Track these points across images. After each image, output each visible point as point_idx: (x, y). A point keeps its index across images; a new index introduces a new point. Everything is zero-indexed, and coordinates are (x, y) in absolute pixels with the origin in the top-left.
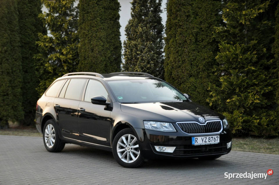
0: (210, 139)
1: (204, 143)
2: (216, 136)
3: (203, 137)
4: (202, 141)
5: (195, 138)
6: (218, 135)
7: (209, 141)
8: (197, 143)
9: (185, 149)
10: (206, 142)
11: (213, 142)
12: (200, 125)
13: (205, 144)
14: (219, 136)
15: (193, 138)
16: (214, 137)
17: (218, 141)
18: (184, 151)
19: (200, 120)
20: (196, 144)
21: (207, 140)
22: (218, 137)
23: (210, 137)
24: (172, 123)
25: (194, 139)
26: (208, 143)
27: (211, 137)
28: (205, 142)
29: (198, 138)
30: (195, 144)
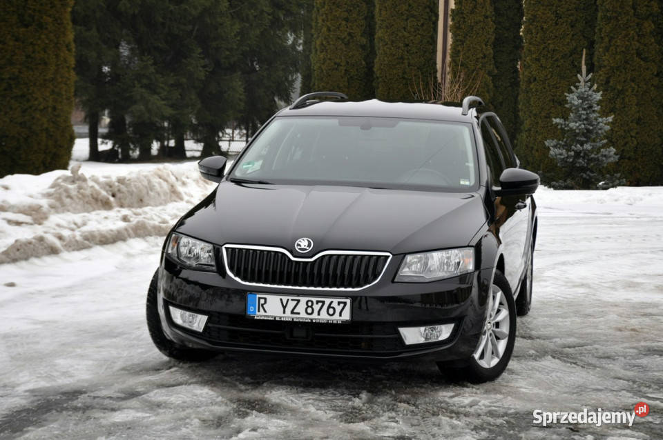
0: (311, 307)
1: (288, 316)
2: (336, 301)
3: (285, 298)
4: (282, 309)
5: (258, 296)
7: (310, 310)
8: (265, 311)
10: (299, 313)
13: (290, 319)
14: (348, 301)
16: (328, 301)
17: (346, 316)
20: (260, 315)
23: (314, 300)
25: (253, 299)
26: (303, 316)
30: (257, 313)
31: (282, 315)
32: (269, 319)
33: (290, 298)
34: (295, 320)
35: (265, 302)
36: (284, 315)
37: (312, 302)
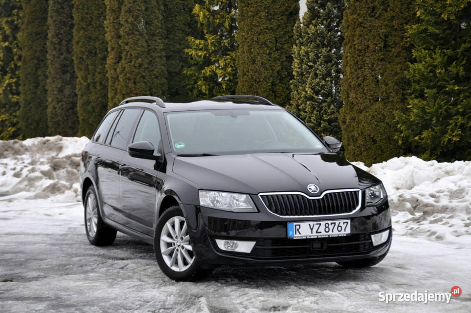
0: (328, 227)
1: (314, 235)
2: (342, 222)
3: (312, 224)
5: (295, 224)
6: (348, 219)
7: (327, 230)
8: (300, 233)
9: (273, 246)
10: (321, 232)
11: (335, 233)
12: (308, 199)
13: (316, 237)
14: (349, 221)
15: (289, 225)
16: (337, 222)
18: (273, 249)
19: (310, 189)
20: (297, 236)
21: (322, 229)
22: (347, 223)
23: (329, 222)
24: (249, 194)
26: (323, 234)
27: (332, 224)
28: (317, 232)
29: (302, 224)
30: (295, 235)
31: (311, 234)
32: (304, 238)
33: (315, 223)
34: (319, 237)
35: (300, 227)
36: (312, 235)
37: (328, 224)
